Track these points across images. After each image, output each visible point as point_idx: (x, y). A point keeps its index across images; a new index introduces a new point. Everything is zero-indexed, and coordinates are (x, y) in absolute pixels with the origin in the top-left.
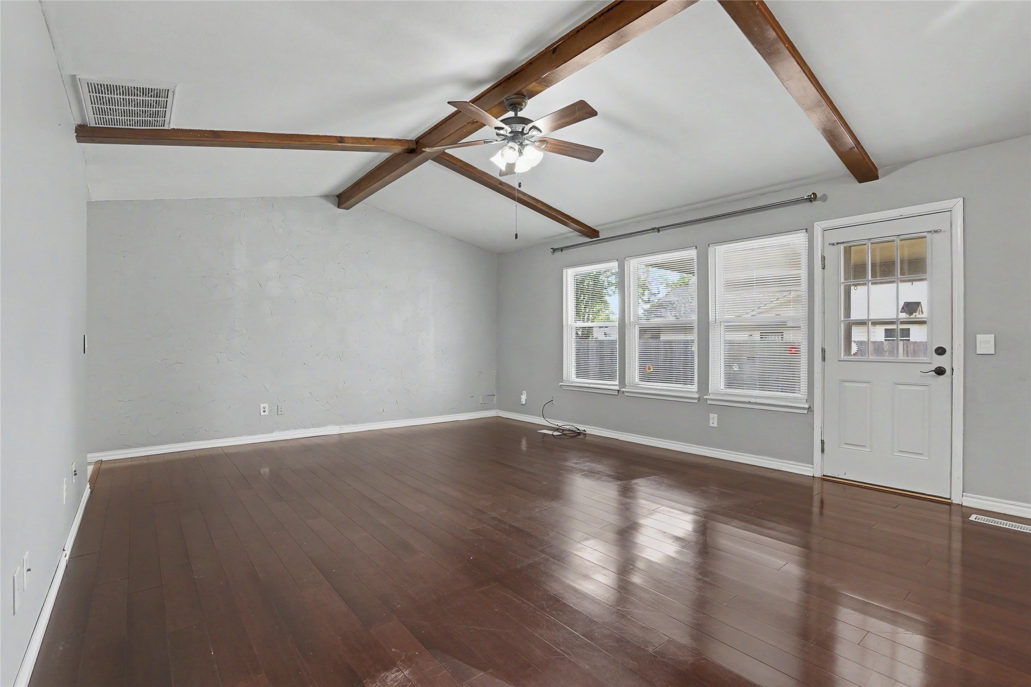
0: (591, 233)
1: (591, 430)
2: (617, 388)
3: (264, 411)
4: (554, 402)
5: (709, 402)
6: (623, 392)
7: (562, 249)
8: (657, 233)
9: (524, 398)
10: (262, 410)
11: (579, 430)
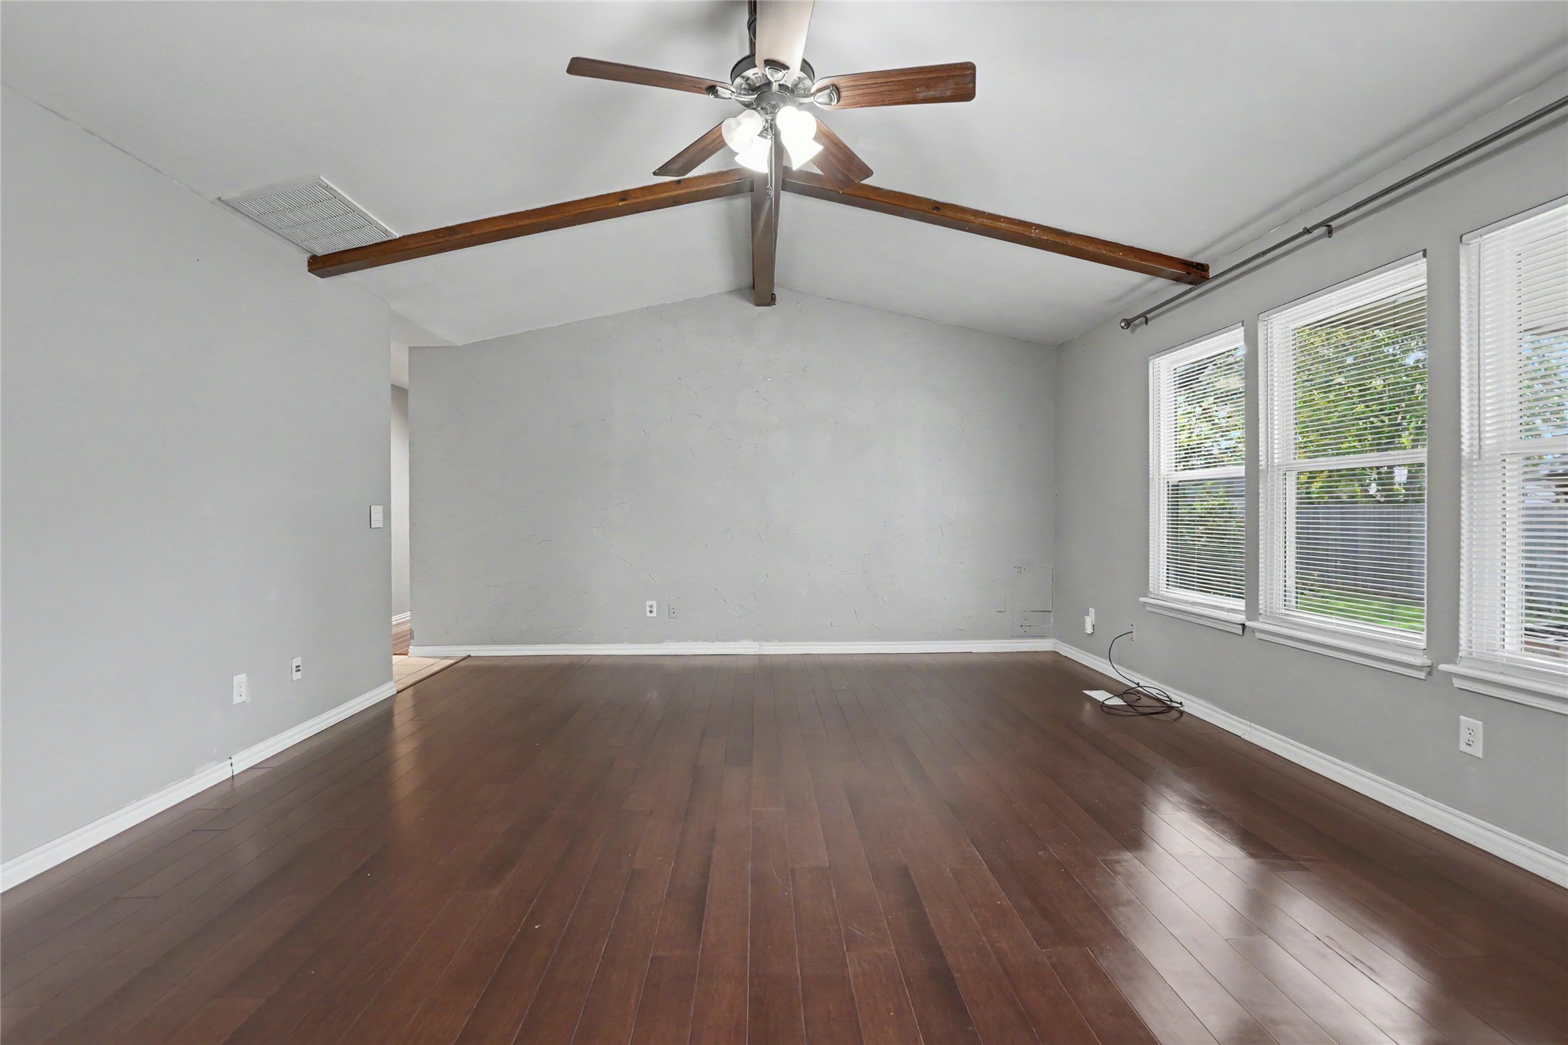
0: (1193, 273)
1: (1195, 707)
2: (1241, 618)
3: (651, 612)
4: (1134, 635)
5: (1458, 683)
6: (1253, 630)
7: (1145, 318)
8: (1326, 240)
9: (1089, 622)
10: (648, 609)
11: (1171, 701)
